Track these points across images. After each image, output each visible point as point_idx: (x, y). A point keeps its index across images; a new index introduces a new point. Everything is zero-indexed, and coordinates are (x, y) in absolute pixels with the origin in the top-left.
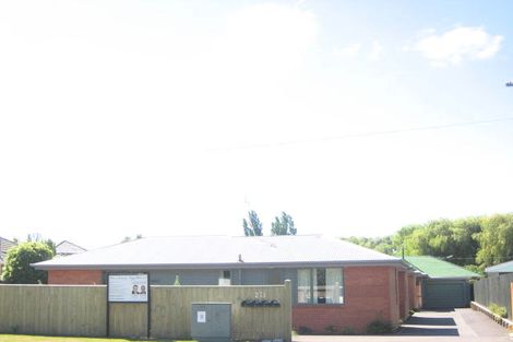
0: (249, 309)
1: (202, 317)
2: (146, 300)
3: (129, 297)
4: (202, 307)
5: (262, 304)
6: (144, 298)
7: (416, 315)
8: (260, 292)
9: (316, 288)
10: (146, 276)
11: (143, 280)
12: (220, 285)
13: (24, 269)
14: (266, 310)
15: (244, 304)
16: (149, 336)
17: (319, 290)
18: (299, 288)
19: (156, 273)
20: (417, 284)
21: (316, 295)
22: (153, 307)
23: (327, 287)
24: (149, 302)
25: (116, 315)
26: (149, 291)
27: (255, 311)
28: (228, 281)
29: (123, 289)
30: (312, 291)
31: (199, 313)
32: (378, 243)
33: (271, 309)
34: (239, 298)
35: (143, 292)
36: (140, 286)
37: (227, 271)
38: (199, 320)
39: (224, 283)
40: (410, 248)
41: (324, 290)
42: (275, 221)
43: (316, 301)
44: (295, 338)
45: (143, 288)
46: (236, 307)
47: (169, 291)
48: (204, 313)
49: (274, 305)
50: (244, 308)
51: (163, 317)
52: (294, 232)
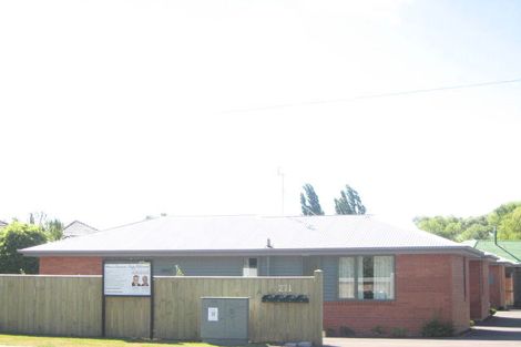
0: (272, 305)
1: (213, 314)
2: (149, 293)
3: (128, 290)
4: (214, 303)
5: (288, 299)
6: (146, 291)
7: (499, 314)
8: (285, 284)
9: (361, 280)
10: (148, 265)
11: (144, 269)
12: (245, 276)
13: (13, 256)
14: (292, 306)
15: (265, 299)
16: (151, 337)
17: (365, 283)
18: (341, 280)
19: (160, 262)
20: (508, 276)
21: (361, 289)
22: (157, 302)
23: (375, 279)
24: (152, 296)
25: (114, 311)
26: (152, 282)
27: (278, 306)
28: (255, 271)
29: (121, 280)
30: (356, 284)
31: (211, 310)
32: (471, 224)
33: (297, 305)
34: (260, 292)
35: (145, 284)
36: (141, 277)
37: (254, 259)
38: (210, 318)
39: (249, 273)
40: (509, 230)
41: (372, 283)
42: (339, 197)
43: (361, 296)
44: (326, 341)
45: (145, 279)
46: (256, 304)
47: (176, 283)
48: (216, 309)
49: (301, 300)
50: (265, 304)
51: (170, 313)
52: (362, 210)
